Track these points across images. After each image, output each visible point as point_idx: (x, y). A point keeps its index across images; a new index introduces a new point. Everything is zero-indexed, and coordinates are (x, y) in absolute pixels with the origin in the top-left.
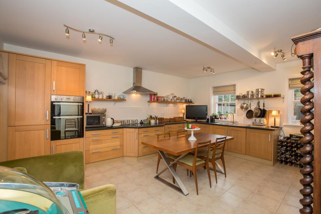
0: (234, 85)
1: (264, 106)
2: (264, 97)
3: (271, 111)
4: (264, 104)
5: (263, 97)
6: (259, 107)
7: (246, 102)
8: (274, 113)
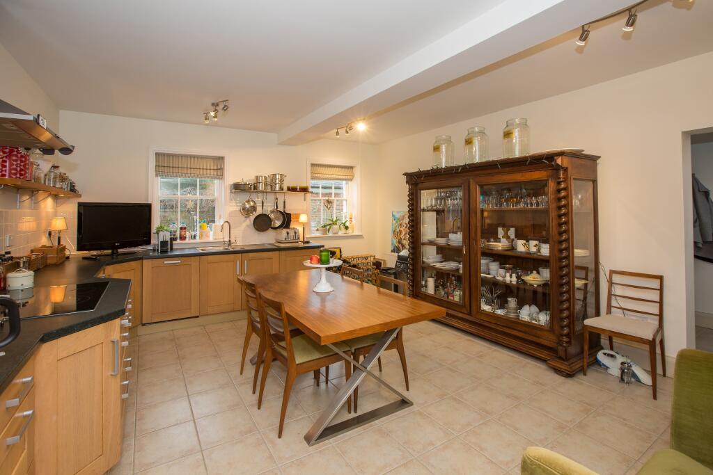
0: (222, 158)
1: (284, 207)
2: (285, 189)
3: (297, 216)
4: (284, 202)
5: (282, 189)
6: (277, 207)
7: (254, 197)
8: (303, 218)
